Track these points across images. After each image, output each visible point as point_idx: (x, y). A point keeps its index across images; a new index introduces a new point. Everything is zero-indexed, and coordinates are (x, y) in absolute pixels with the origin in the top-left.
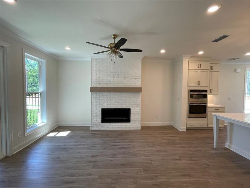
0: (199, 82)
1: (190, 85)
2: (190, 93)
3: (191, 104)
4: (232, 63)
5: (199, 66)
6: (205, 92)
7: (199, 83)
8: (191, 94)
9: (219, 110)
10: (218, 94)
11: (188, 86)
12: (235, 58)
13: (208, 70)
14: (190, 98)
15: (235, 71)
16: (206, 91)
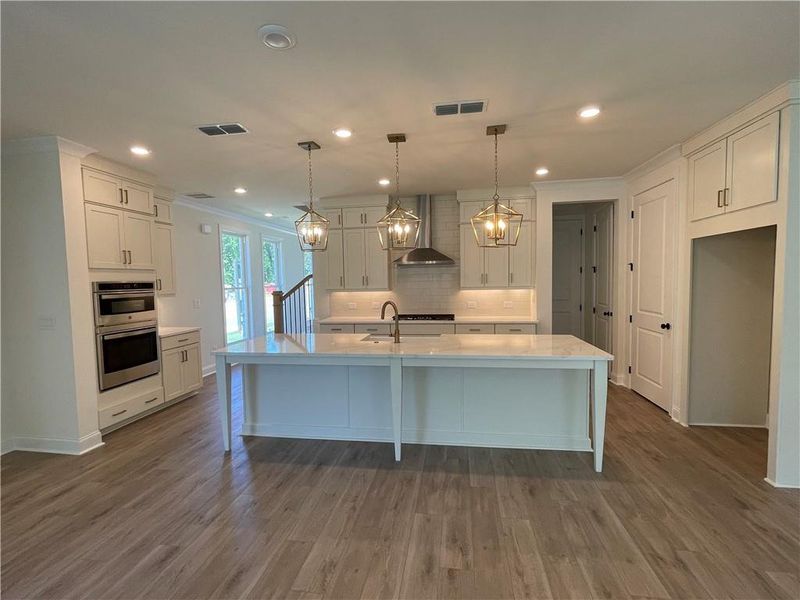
0: (127, 254)
1: (96, 264)
2: (100, 296)
3: (106, 338)
4: (195, 206)
5: (124, 195)
6: (147, 290)
7: (127, 256)
8: (104, 297)
9: (188, 342)
10: (173, 295)
11: (91, 269)
12: (208, 194)
13: (149, 214)
14: (102, 314)
15: (201, 228)
16: (149, 286)
